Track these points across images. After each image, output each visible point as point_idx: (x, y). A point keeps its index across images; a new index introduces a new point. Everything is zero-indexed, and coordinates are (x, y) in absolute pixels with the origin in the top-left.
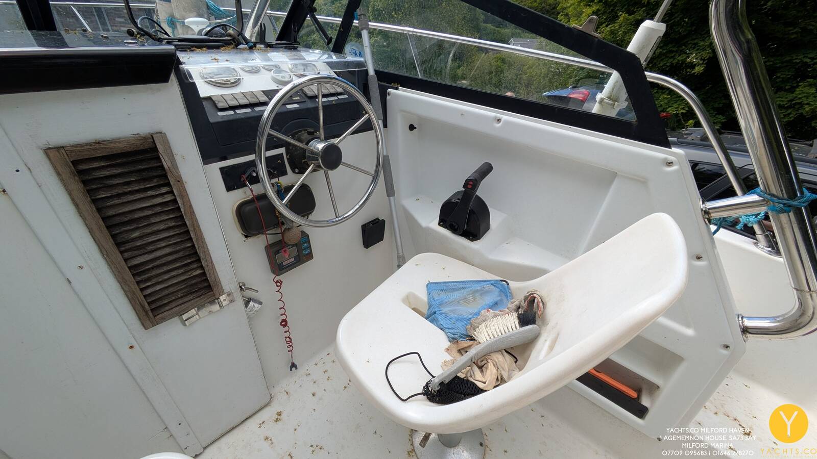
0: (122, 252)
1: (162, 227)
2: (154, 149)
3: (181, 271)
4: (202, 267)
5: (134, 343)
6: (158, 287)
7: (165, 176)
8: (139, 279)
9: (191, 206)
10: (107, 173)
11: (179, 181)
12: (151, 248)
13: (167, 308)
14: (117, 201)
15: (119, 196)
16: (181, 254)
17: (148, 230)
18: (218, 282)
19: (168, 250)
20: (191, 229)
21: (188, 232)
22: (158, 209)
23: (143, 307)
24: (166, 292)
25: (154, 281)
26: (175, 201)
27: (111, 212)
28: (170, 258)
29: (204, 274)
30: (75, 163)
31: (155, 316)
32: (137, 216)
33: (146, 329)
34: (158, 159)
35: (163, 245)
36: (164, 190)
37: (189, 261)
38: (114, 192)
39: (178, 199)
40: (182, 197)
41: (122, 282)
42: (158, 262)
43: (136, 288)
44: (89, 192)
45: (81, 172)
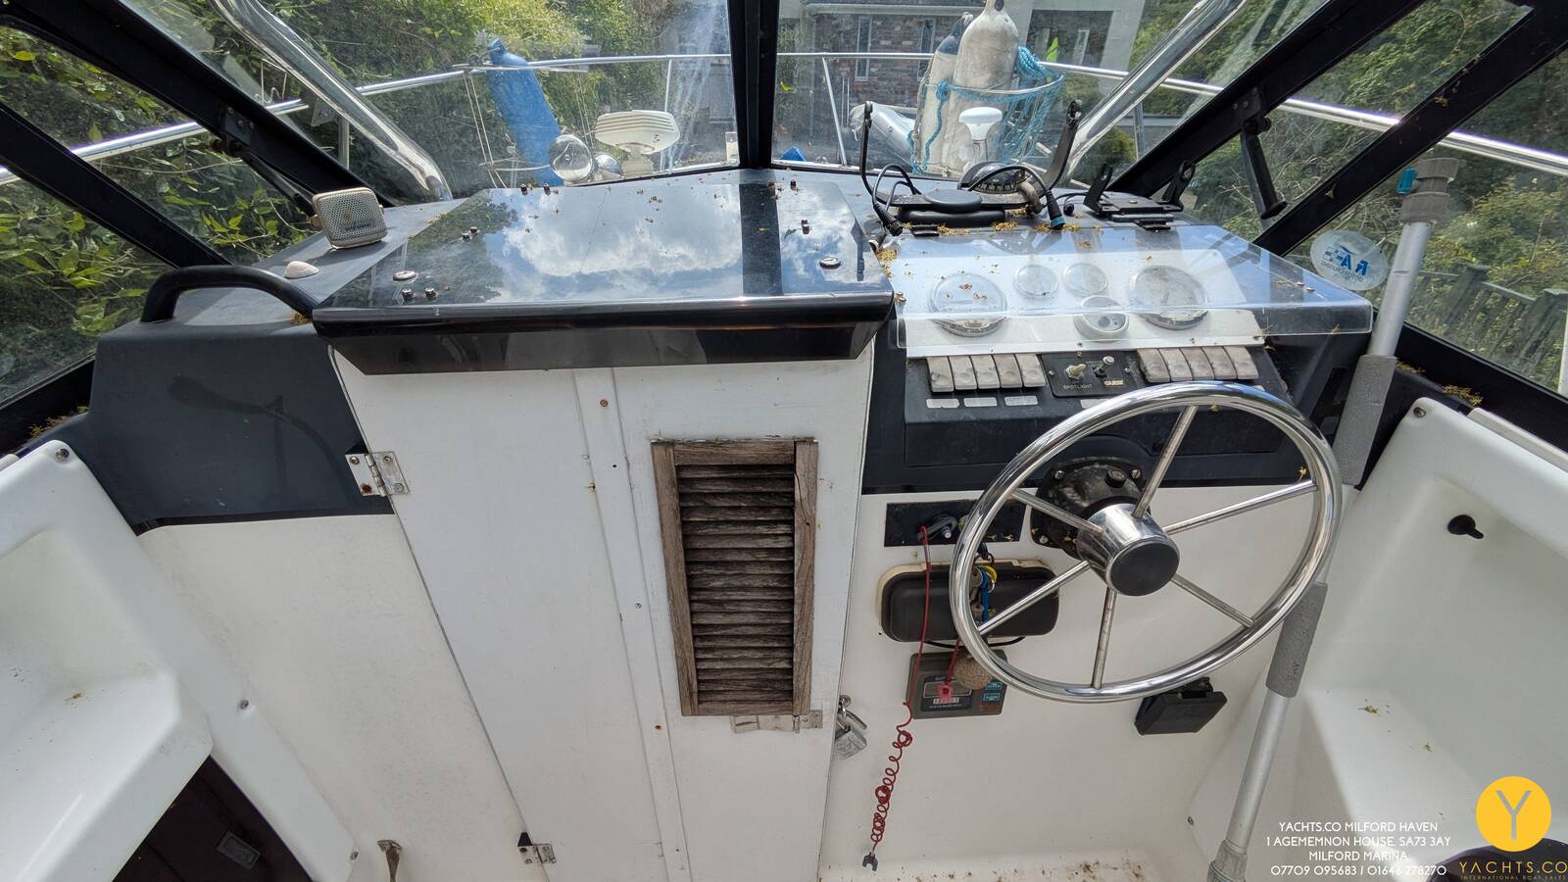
0: (691, 602)
1: (758, 583)
2: (792, 467)
3: (760, 655)
4: (791, 660)
5: (664, 725)
6: (719, 665)
7: (791, 510)
8: (699, 644)
9: (812, 567)
10: (714, 488)
11: (810, 524)
12: (730, 607)
13: (720, 697)
14: (711, 530)
15: (717, 523)
16: (768, 630)
17: (736, 583)
18: (806, 694)
19: (752, 619)
20: (798, 601)
21: (791, 602)
22: (762, 556)
23: (690, 685)
24: (727, 675)
25: (718, 654)
26: (791, 551)
27: (699, 544)
28: (751, 631)
29: (790, 671)
30: (679, 468)
31: (700, 702)
32: (729, 558)
33: (683, 714)
34: (791, 481)
35: (749, 609)
36: (782, 529)
37: (777, 645)
38: (712, 517)
39: (796, 550)
40: (804, 550)
41: (678, 643)
42: (729, 632)
43: (690, 655)
44: (683, 511)
45: (681, 481)
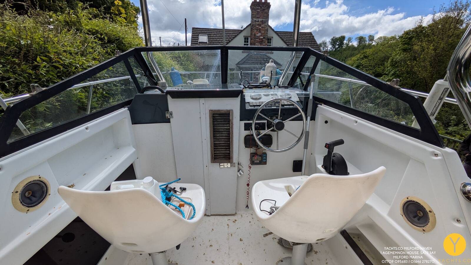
0: (214, 139)
1: (224, 135)
2: (229, 114)
3: (224, 150)
4: (230, 151)
5: (207, 166)
6: (218, 152)
7: (229, 121)
8: (215, 147)
9: (233, 131)
10: (218, 118)
11: (232, 124)
12: (220, 140)
13: (218, 159)
14: (218, 125)
15: (219, 124)
16: (226, 145)
17: (221, 135)
18: (232, 158)
19: (223, 142)
20: (231, 138)
21: (230, 139)
22: (225, 130)
23: (213, 156)
24: (219, 154)
25: (218, 150)
26: (229, 129)
27: (215, 128)
28: (223, 145)
29: (229, 153)
30: (213, 114)
31: (214, 160)
32: (220, 130)
33: (211, 163)
34: (229, 116)
35: (223, 140)
36: (228, 125)
37: (227, 148)
38: (218, 123)
39: (230, 129)
40: (231, 128)
41: (211, 146)
42: (220, 145)
43: (213, 149)
44: (213, 122)
45: (213, 117)
